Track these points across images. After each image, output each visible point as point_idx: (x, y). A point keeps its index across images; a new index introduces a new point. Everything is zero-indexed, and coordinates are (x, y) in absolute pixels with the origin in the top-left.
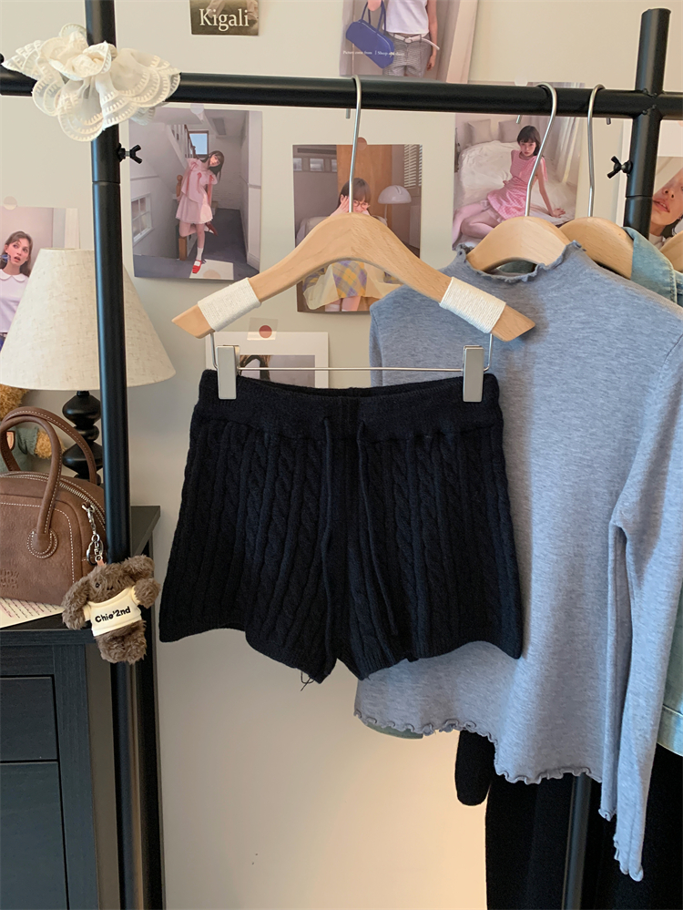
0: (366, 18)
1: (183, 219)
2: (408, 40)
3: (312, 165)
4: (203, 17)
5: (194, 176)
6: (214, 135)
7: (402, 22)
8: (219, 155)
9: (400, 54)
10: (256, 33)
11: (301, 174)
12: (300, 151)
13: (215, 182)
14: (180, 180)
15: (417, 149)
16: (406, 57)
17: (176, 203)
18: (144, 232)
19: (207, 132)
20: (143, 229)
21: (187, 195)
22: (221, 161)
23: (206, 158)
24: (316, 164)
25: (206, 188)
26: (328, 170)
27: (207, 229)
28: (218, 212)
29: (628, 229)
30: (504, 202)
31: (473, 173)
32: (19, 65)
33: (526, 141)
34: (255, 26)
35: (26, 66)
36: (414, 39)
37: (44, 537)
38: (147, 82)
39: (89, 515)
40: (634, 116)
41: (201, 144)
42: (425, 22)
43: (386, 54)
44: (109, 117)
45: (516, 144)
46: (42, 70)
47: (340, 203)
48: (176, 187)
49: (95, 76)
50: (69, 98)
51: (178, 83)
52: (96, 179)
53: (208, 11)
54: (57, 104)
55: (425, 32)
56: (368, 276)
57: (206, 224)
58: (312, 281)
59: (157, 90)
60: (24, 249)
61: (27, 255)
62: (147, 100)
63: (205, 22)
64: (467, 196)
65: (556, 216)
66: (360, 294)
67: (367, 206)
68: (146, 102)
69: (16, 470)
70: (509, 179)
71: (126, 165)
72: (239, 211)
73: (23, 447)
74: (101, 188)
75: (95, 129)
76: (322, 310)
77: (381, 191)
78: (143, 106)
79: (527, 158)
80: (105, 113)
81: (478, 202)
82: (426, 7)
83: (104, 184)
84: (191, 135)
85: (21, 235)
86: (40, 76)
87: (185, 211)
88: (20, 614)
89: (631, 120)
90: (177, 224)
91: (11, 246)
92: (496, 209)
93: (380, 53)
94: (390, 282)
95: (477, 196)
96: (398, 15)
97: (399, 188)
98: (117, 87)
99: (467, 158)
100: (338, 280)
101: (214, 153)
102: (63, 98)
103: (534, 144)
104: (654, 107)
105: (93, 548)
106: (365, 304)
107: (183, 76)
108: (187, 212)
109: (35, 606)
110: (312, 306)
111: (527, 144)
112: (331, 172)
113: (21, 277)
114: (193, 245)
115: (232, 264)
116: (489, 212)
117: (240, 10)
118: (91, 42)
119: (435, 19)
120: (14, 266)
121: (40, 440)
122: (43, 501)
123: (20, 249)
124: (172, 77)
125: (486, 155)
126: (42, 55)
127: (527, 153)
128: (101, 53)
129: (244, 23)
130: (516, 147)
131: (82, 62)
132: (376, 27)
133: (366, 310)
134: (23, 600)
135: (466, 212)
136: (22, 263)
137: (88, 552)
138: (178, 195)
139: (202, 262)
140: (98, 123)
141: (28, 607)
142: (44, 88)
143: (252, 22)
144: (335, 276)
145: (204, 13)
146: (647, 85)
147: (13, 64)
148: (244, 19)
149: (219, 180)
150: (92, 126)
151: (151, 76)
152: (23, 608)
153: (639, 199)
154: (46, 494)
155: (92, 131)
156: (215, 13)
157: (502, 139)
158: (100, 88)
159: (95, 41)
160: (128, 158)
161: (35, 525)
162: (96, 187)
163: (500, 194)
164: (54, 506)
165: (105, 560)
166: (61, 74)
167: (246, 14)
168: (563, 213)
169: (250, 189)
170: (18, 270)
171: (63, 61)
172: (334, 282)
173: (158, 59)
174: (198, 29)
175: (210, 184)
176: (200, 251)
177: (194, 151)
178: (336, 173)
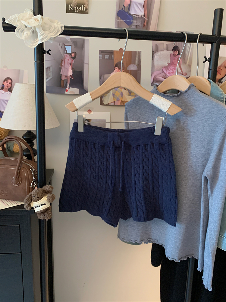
0: (124, 9)
1: (63, 74)
2: (137, 17)
3: (105, 57)
4: (70, 7)
5: (66, 60)
6: (73, 46)
7: (135, 11)
8: (75, 53)
9: (135, 21)
10: (87, 13)
11: (102, 60)
12: (102, 52)
13: (73, 62)
14: (62, 61)
15: (140, 52)
16: (137, 22)
17: (60, 69)
18: (50, 78)
19: (71, 45)
20: (49, 77)
21: (64, 66)
22: (76, 55)
23: (70, 54)
24: (107, 57)
25: (71, 64)
26: (111, 59)
27: (71, 78)
28: (74, 71)
29: (209, 80)
30: (168, 71)
31: (158, 61)
32: (11, 22)
33: (175, 50)
34: (87, 11)
35: (13, 22)
36: (139, 16)
37: (17, 179)
38: (53, 28)
39: (32, 172)
40: (212, 43)
41: (69, 49)
42: (143, 11)
43: (130, 21)
44: (41, 40)
45: (172, 51)
46: (18, 23)
47: (114, 70)
48: (60, 63)
49: (36, 26)
50: (27, 33)
51: (64, 29)
52: (36, 60)
53: (72, 5)
54: (23, 35)
55: (143, 14)
56: (124, 94)
57: (70, 76)
58: (105, 95)
59: (57, 31)
60: (10, 83)
61: (11, 85)
62: (53, 34)
63: (71, 9)
64: (156, 68)
65: (184, 75)
66: (121, 100)
67: (123, 71)
68: (53, 35)
69: (7, 157)
70: (169, 63)
71: (45, 56)
72: (81, 72)
73: (9, 149)
74: (37, 64)
75: (36, 44)
76: (108, 105)
77: (128, 66)
78: (52, 36)
79: (175, 56)
80: (39, 38)
81: (159, 70)
82: (143, 6)
83: (38, 62)
84: (66, 46)
85: (9, 78)
86: (17, 26)
87: (63, 71)
88: (9, 204)
89: (211, 44)
90: (61, 76)
91: (5, 82)
92: (165, 73)
93: (128, 21)
94: (131, 96)
95: (159, 68)
96: (134, 8)
97: (134, 65)
98: (44, 30)
99: (156, 56)
100: (114, 95)
101: (73, 52)
102: (25, 33)
103: (178, 51)
104: (218, 40)
105: (33, 183)
106: (122, 103)
107: (65, 27)
108: (64, 71)
109: (13, 202)
110: (105, 103)
111: (175, 51)
112: (112, 59)
113: (9, 92)
114: (66, 83)
115: (78, 89)
116: (163, 73)
117: (82, 5)
118: (35, 15)
119: (146, 10)
120: (6, 89)
121: (15, 147)
122: (17, 167)
123: (8, 83)
124: (62, 27)
125: (162, 55)
126: (18, 19)
127: (175, 54)
128: (38, 19)
129: (83, 9)
130: (172, 52)
131: (32, 21)
132: (127, 12)
133: (122, 105)
134: (10, 200)
135: (155, 73)
136: (9, 87)
137: (32, 184)
138: (61, 66)
139: (69, 88)
140: (37, 41)
141: (11, 202)
142: (19, 30)
143: (86, 9)
144: (113, 94)
146: (216, 33)
147: (9, 21)
148: (83, 8)
149: (75, 61)
150: (35, 43)
151: (55, 27)
152: (9, 203)
153: (213, 70)
154: (18, 165)
155: (35, 44)
156: (74, 6)
157: (167, 50)
158: (38, 30)
159: (36, 14)
160: (46, 53)
161: (14, 175)
162: (36, 63)
163: (166, 68)
164: (20, 169)
165: (37, 187)
166: (25, 25)
167: (84, 7)
168: (187, 74)
169: (85, 65)
170: (8, 90)
171: (25, 21)
172: (112, 96)
173: (57, 21)
174: (68, 11)
175: (72, 63)
176: (68, 84)
177: (67, 52)
178: (113, 60)
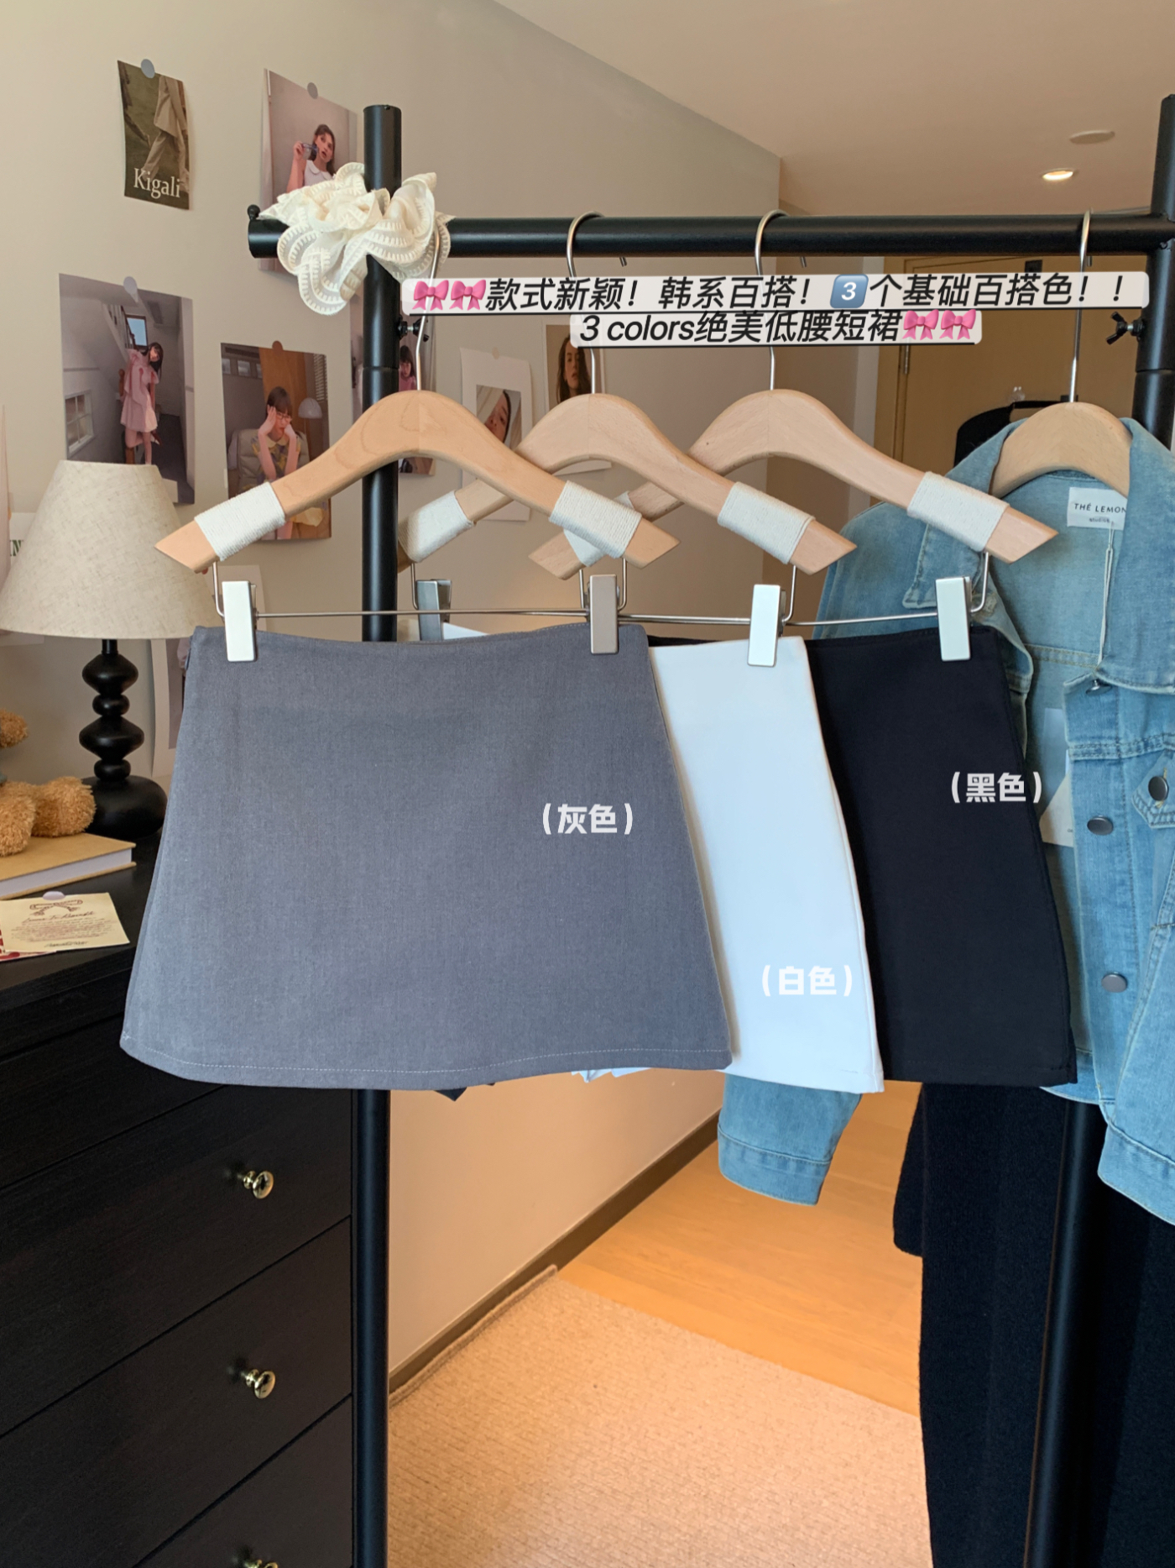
1: (128, 426)
3: (240, 369)
4: (137, 179)
5: (135, 371)
8: (159, 347)
10: (188, 208)
11: (230, 375)
12: (229, 350)
13: (157, 380)
15: (323, 358)
19: (146, 319)
21: (130, 395)
22: (161, 356)
23: (146, 350)
24: (243, 367)
25: (149, 388)
26: (254, 375)
27: (153, 439)
47: (267, 414)
53: (143, 172)
57: (152, 432)
63: (139, 184)
66: (292, 520)
67: (289, 420)
72: (178, 418)
77: (300, 403)
84: (128, 320)
87: (130, 415)
97: (312, 400)
101: (154, 344)
108: (132, 415)
112: (256, 378)
115: (174, 484)
129: (175, 193)
133: (298, 537)
145: (139, 173)
149: (161, 378)
156: (150, 176)
167: (178, 184)
169: (187, 394)
174: (131, 190)
175: (153, 383)
178: (261, 379)
